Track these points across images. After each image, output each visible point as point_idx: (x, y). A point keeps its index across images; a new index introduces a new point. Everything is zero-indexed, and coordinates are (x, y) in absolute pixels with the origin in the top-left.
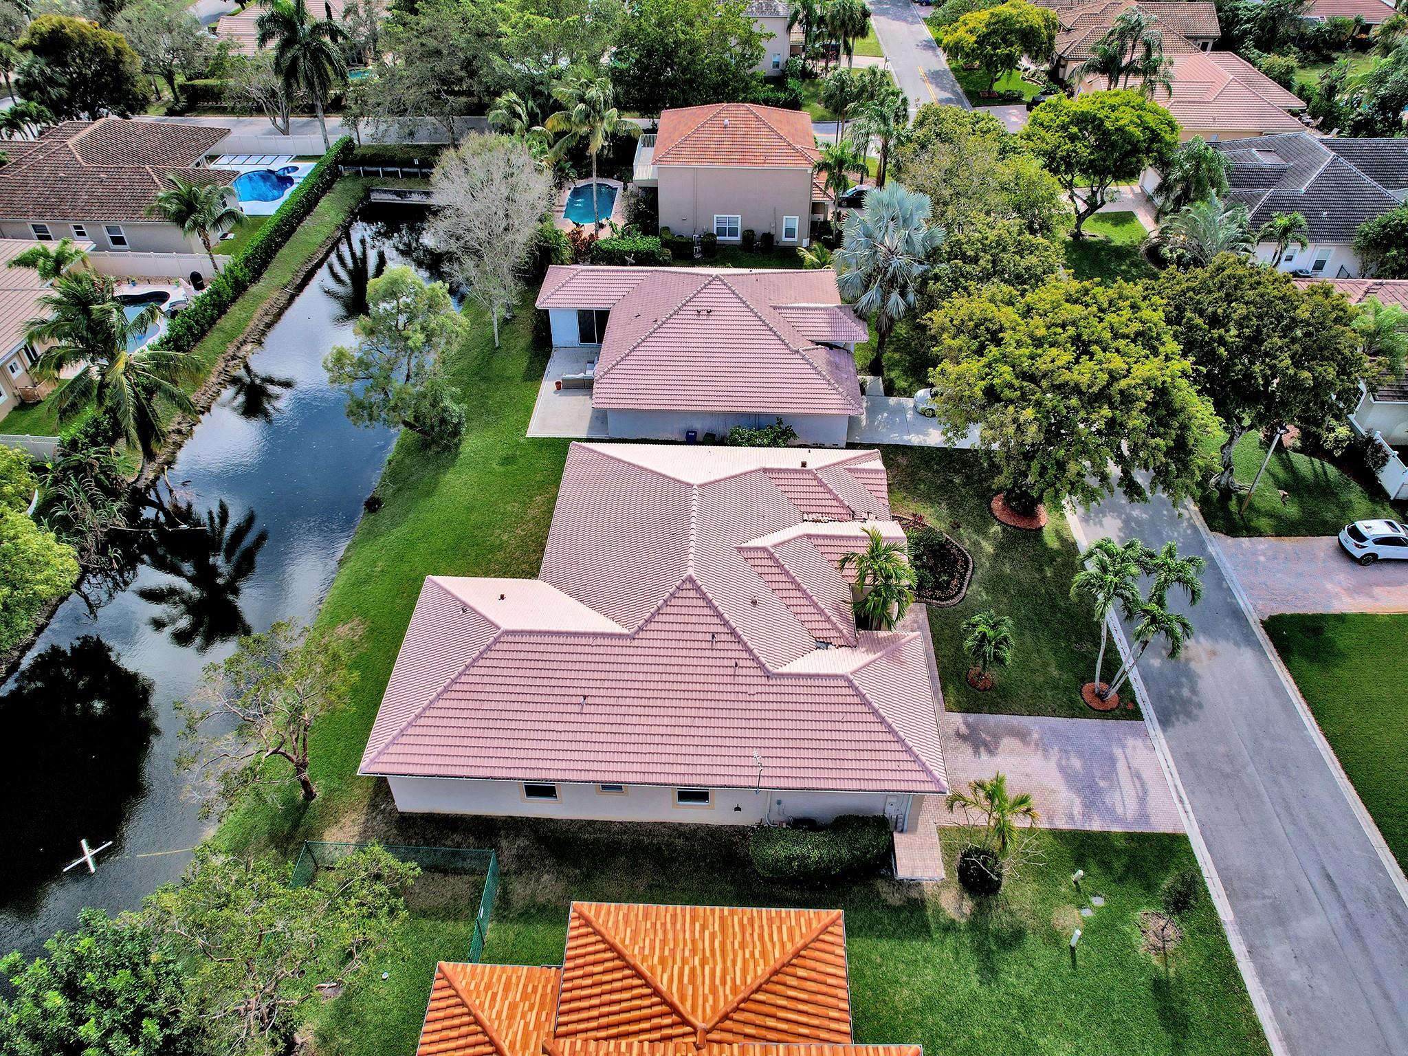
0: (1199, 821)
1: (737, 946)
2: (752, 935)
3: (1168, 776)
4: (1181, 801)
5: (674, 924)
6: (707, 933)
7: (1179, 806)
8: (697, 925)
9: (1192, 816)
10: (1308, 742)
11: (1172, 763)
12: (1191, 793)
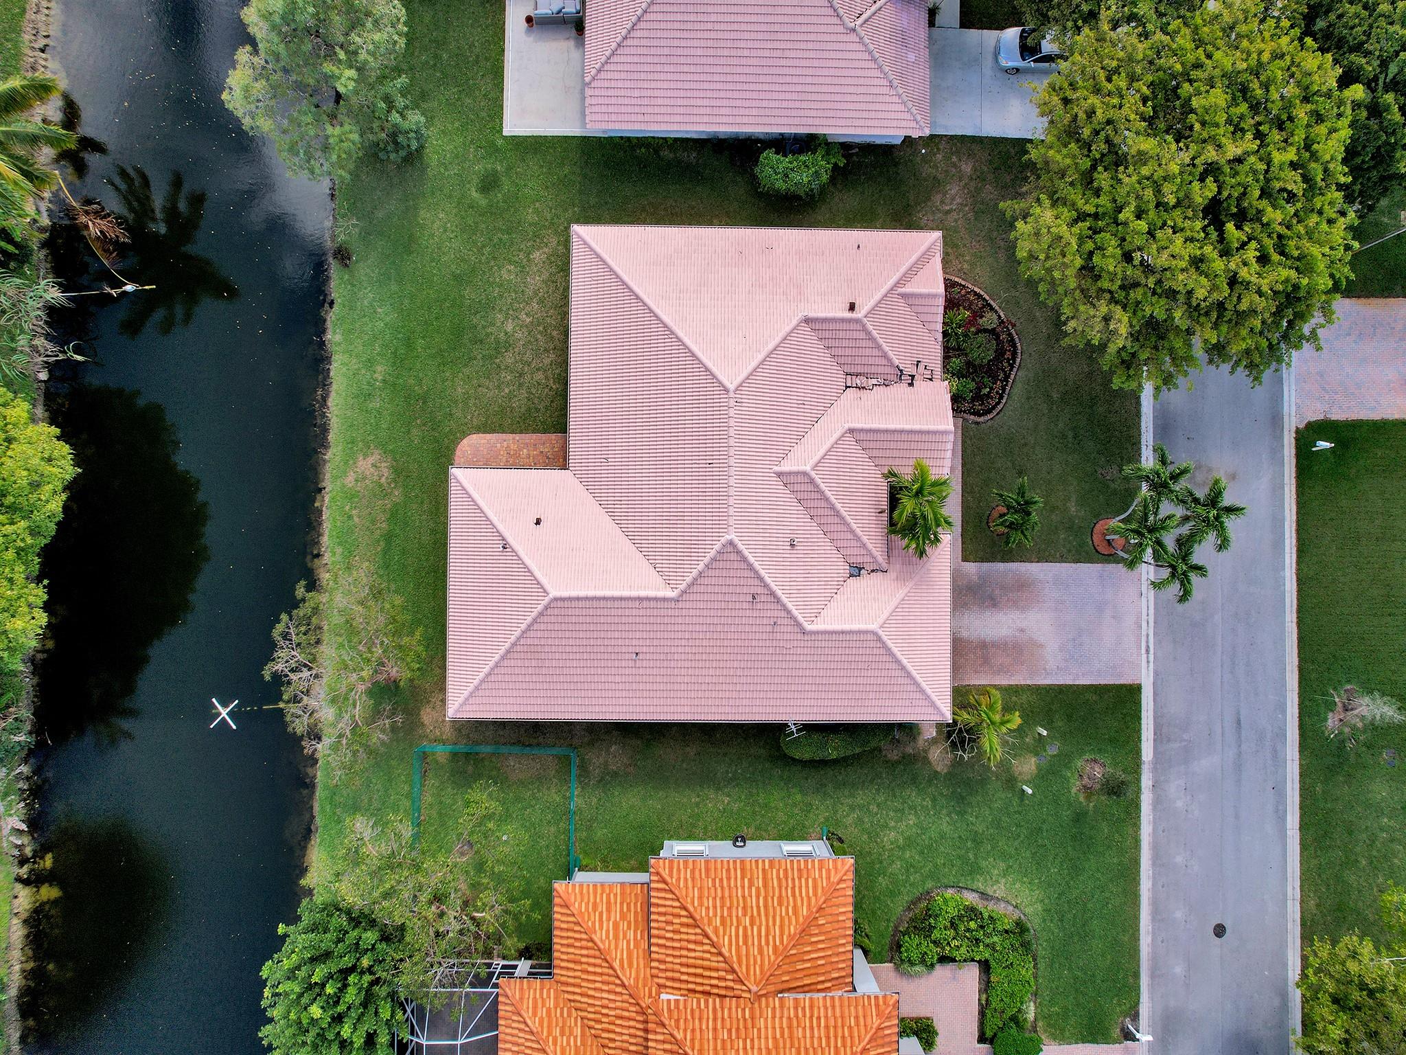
0: (1156, 673)
1: (776, 904)
2: (786, 888)
3: (1144, 625)
4: (1147, 651)
5: (729, 879)
6: (754, 889)
7: (1144, 656)
8: (746, 880)
9: (1151, 664)
10: (1279, 584)
11: (1152, 611)
12: (1158, 643)
